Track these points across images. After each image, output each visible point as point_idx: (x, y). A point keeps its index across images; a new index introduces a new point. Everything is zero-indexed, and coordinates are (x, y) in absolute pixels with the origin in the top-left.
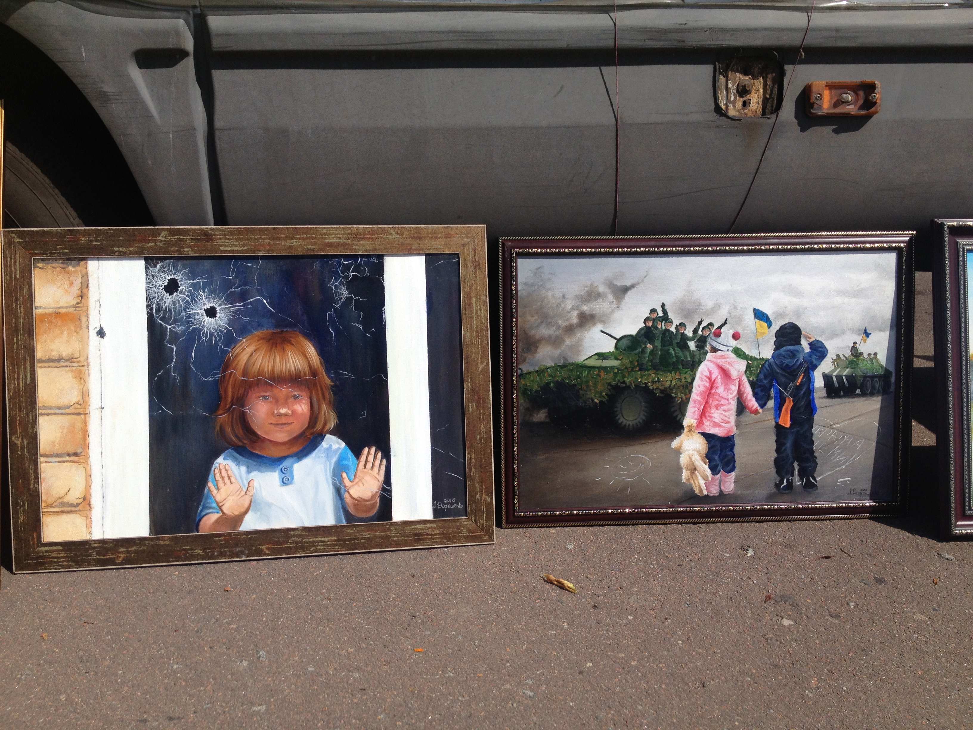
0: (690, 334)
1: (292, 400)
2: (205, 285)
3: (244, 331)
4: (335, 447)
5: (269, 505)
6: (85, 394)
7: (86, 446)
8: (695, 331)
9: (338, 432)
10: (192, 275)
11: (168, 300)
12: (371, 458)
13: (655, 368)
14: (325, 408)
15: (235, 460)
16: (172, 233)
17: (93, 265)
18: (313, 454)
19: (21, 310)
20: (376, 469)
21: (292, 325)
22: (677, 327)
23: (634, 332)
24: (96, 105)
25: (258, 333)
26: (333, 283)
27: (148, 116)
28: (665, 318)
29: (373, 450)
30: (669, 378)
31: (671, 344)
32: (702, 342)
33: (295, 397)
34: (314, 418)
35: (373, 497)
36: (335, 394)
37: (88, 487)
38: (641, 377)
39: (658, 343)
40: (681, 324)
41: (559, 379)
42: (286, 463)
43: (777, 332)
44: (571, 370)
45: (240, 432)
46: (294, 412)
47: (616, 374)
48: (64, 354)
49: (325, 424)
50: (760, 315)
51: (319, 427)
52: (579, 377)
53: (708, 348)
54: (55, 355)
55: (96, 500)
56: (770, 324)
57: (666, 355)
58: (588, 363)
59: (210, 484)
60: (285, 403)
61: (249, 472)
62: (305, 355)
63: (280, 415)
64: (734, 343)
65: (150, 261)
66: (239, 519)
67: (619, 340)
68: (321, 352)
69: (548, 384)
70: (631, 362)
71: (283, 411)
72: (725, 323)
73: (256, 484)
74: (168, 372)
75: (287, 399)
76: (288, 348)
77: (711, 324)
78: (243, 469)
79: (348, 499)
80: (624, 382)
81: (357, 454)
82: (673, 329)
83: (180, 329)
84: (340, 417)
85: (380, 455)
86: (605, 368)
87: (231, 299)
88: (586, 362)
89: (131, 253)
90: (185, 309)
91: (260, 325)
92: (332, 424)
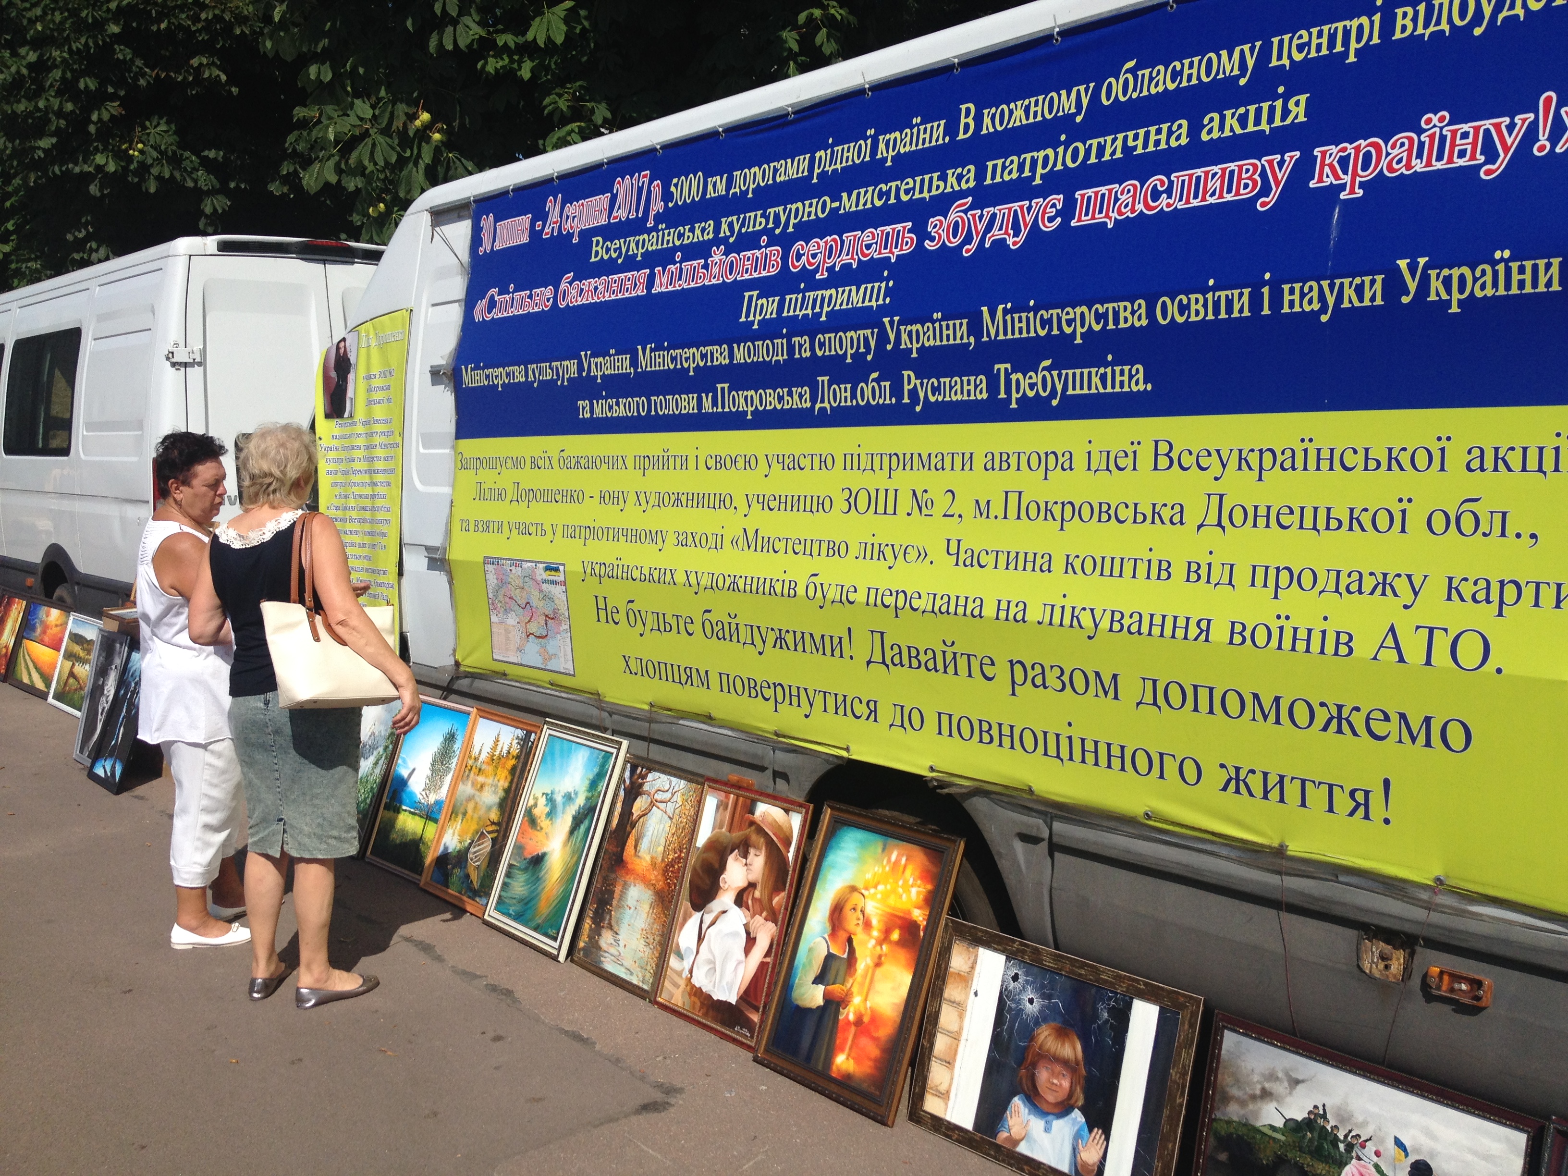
0: (1341, 1136)
1: (1061, 1076)
2: (1032, 982)
3: (1045, 1019)
4: (1079, 1119)
5: (1035, 1141)
6: (961, 1028)
7: (954, 1060)
8: (1346, 1136)
9: (1083, 1110)
10: (1027, 974)
11: (1012, 985)
12: (1097, 1137)
13: (1310, 1153)
14: (1078, 1089)
15: (1024, 1102)
16: (1021, 944)
17: (981, 950)
18: (1066, 1119)
19: (943, 966)
20: (1099, 1146)
21: (1072, 1026)
22: (1332, 1127)
23: (1299, 1119)
24: (996, 857)
25: (1053, 1024)
26: (1100, 1006)
27: (1020, 871)
28: (1324, 1116)
29: (1100, 1131)
30: (1321, 1167)
31: (1325, 1139)
32: (1350, 1147)
33: (1064, 1075)
34: (1071, 1095)
35: (1093, 1165)
36: (1086, 1081)
37: (950, 1086)
38: (1300, 1157)
39: (1316, 1135)
40: (1336, 1126)
41: (1240, 1133)
42: (1050, 1118)
43: (1412, 1164)
44: (1249, 1130)
45: (1030, 1084)
46: (1061, 1085)
47: (1281, 1147)
48: (957, 1000)
49: (1076, 1101)
50: (1399, 1143)
51: (1072, 1102)
52: (1254, 1138)
53: (1354, 1154)
54: (952, 999)
55: (952, 1095)
56: (1407, 1155)
57: (1320, 1148)
58: (1262, 1129)
59: (1008, 1112)
60: (1057, 1077)
61: (1029, 1114)
62: (1074, 1049)
63: (1053, 1083)
64: (1375, 1159)
65: (1008, 959)
66: (1016, 1143)
67: (1287, 1121)
68: (1084, 1050)
69: (1231, 1134)
70: (1294, 1142)
71: (1055, 1081)
72: (1370, 1139)
73: (1031, 1124)
74: (1002, 1030)
75: (1059, 1074)
76: (1066, 1040)
77: (1358, 1136)
78: (1027, 1111)
79: (1079, 1159)
80: (1286, 1156)
81: (1090, 1131)
82: (1329, 1128)
83: (1013, 1006)
84: (1086, 1099)
85: (1103, 1137)
86: (1274, 1139)
87: (1043, 996)
88: (1261, 1128)
89: (999, 950)
90: (1019, 994)
91: (1055, 1020)
92: (1080, 1103)
